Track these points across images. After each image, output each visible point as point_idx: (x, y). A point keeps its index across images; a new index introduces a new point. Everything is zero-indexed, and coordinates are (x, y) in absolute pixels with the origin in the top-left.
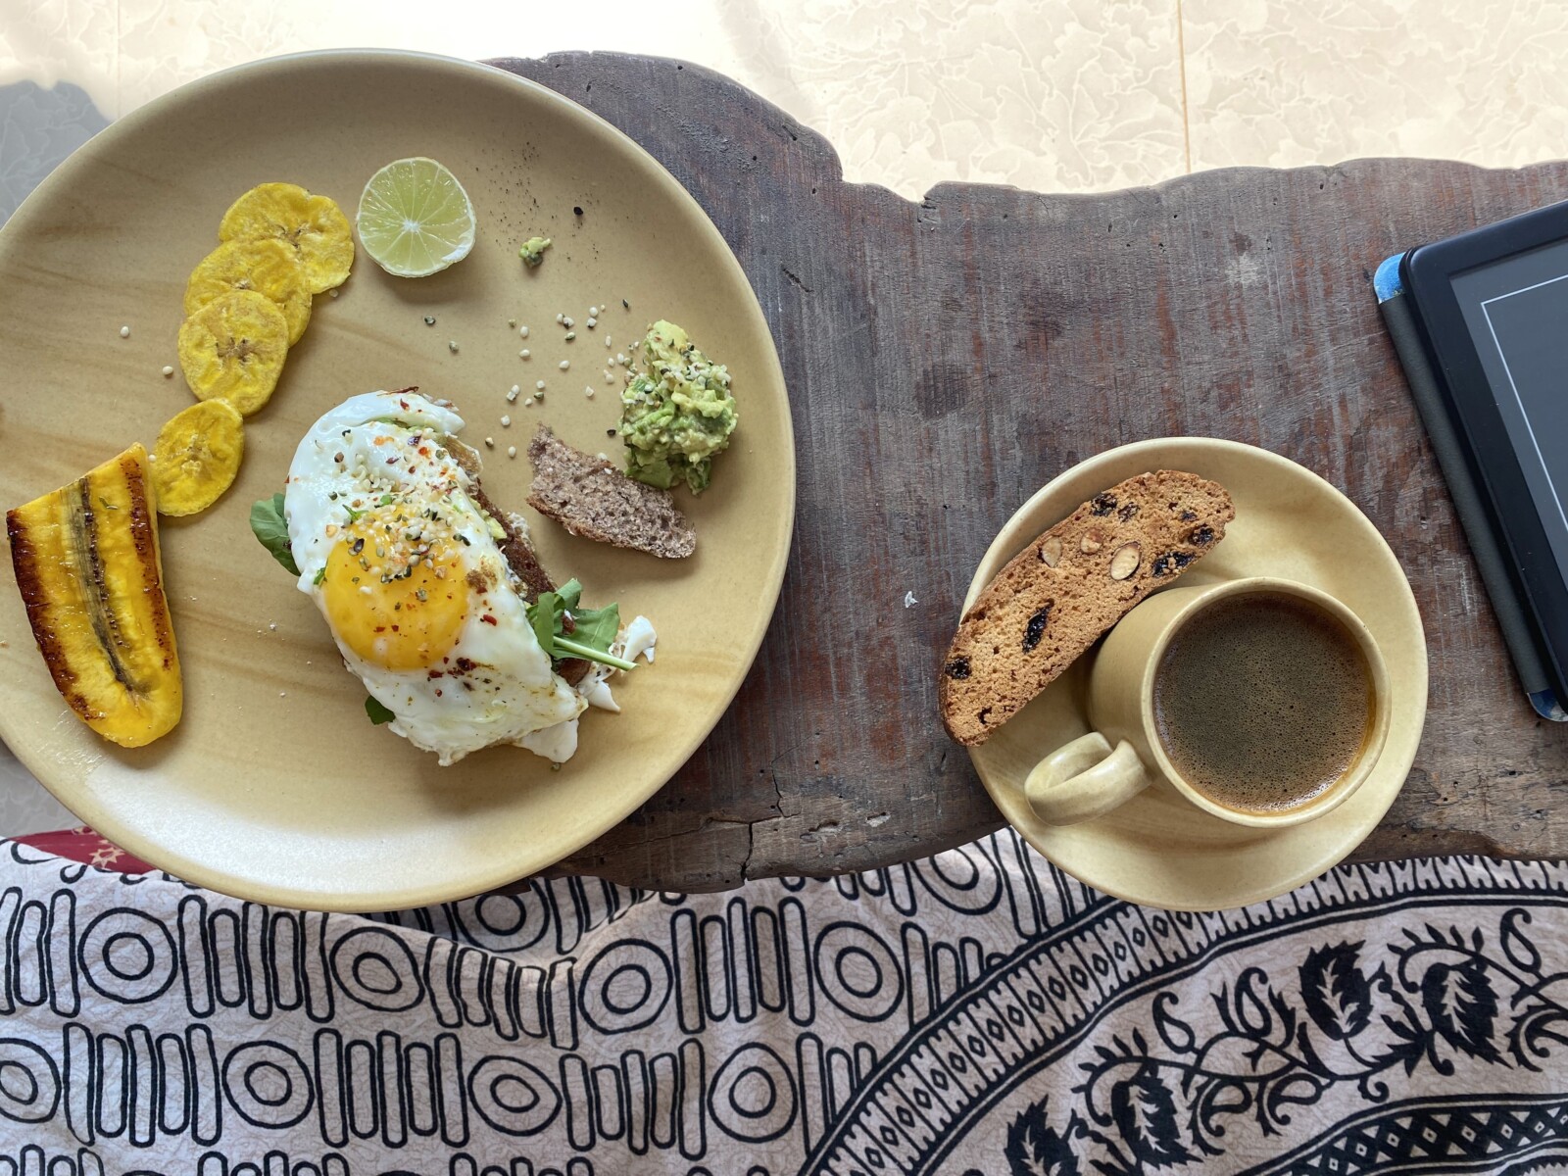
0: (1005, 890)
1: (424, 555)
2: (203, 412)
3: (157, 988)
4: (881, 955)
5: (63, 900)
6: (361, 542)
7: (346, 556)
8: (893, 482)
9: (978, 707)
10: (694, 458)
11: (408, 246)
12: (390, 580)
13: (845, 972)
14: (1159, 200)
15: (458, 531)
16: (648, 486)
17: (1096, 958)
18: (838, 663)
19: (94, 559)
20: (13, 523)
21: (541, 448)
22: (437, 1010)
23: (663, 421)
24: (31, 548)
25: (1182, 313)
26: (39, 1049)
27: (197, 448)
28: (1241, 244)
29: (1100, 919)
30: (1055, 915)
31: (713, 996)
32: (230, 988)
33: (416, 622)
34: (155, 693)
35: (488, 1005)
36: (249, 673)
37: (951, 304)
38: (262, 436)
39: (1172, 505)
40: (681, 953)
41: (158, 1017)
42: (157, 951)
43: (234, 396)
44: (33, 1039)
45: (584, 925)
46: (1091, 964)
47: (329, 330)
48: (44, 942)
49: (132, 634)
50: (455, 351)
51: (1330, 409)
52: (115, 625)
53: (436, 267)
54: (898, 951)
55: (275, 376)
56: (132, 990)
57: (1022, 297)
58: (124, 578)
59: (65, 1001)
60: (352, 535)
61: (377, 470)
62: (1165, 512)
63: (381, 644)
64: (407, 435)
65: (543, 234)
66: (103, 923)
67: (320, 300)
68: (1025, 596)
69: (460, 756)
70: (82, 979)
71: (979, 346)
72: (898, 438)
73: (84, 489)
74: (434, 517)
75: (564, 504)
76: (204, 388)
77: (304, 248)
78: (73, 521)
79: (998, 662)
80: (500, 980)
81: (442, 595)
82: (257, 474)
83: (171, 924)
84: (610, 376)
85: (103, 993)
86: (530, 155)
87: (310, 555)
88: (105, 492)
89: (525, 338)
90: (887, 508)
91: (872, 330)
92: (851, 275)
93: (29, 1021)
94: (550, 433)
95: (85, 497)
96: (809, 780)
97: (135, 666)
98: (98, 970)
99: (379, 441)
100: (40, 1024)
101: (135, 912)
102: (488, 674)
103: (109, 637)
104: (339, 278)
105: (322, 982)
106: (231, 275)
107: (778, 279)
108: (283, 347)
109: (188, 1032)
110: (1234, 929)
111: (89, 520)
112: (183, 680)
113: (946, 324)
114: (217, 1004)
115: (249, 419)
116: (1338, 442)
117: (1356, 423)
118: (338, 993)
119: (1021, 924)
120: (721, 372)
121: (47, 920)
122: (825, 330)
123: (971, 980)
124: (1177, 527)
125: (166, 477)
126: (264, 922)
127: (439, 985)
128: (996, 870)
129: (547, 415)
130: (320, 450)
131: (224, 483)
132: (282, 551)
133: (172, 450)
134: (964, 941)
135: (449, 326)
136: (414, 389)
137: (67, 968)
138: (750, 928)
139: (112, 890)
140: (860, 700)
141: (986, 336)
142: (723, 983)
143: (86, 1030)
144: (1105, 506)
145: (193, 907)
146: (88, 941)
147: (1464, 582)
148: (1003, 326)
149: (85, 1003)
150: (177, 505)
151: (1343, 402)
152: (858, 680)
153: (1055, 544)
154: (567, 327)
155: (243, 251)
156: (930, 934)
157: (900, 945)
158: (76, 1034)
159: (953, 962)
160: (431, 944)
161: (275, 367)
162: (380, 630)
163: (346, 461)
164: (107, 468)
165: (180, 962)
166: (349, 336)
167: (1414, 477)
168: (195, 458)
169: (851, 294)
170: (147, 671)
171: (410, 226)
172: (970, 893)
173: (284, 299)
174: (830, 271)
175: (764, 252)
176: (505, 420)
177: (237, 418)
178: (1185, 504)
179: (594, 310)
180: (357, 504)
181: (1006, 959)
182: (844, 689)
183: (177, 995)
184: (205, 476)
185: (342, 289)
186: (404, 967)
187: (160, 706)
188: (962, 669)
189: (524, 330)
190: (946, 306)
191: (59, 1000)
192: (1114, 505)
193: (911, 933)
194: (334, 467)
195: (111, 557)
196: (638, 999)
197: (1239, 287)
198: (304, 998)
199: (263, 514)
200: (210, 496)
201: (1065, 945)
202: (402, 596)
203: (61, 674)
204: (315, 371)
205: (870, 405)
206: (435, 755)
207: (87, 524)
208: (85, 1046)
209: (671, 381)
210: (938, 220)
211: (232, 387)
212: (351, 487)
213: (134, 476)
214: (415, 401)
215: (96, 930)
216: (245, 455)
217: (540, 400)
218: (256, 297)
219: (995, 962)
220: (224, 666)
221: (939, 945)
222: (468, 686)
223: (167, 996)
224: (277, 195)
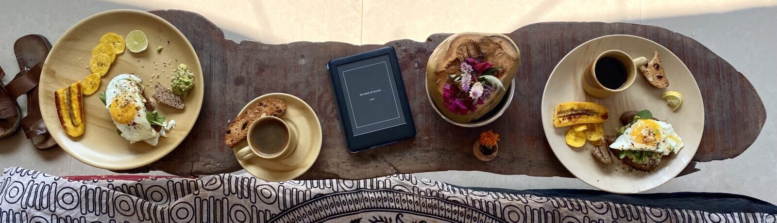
0: (277, 199)
1: (128, 103)
2: (93, 75)
3: (74, 207)
4: (246, 213)
5: (55, 184)
6: (117, 100)
7: (115, 103)
8: (228, 98)
9: (231, 139)
10: (183, 90)
11: (135, 46)
12: (121, 107)
13: (237, 216)
14: (287, 47)
15: (135, 99)
16: (176, 95)
17: (298, 217)
18: (213, 133)
19: (70, 101)
20: (56, 94)
21: (157, 86)
22: (138, 216)
23: (178, 83)
24: (59, 98)
25: (289, 69)
26: (45, 219)
27: (92, 82)
28: (303, 57)
29: (300, 207)
30: (288, 206)
31: (203, 218)
32: (91, 208)
33: (126, 115)
34: (79, 127)
35: (149, 213)
36: (98, 126)
37: (243, 64)
38: (104, 80)
39: (274, 105)
40: (197, 207)
41: (74, 214)
42: (75, 198)
43: (100, 73)
44: (44, 217)
45: (176, 199)
46: (297, 218)
47: (119, 61)
48: (49, 194)
49: (76, 116)
50: (143, 67)
51: (316, 90)
52: (73, 114)
53: (140, 51)
54: (250, 212)
55: (107, 69)
56: (68, 207)
57: (257, 64)
58: (75, 105)
59: (52, 208)
60: (116, 99)
61: (123, 88)
62: (273, 106)
63: (119, 118)
64: (129, 82)
65: (162, 46)
66: (63, 190)
67: (117, 56)
68: (243, 120)
69: (134, 142)
70: (57, 203)
71: (248, 73)
72: (230, 89)
73: (70, 88)
74: (131, 96)
75: (159, 97)
76: (94, 71)
77: (115, 45)
78: (67, 94)
79: (236, 131)
80: (152, 208)
81: (130, 110)
82: (103, 88)
83: (79, 191)
84: (172, 74)
85: (61, 207)
86: (160, 31)
87: (109, 102)
88: (73, 89)
89: (157, 65)
90: (226, 103)
91: (227, 68)
92: (223, 57)
93: (44, 213)
94: (159, 84)
95: (69, 90)
96: (205, 155)
97: (76, 122)
98: (61, 201)
99: (124, 83)
100: (46, 214)
101: (71, 188)
102: (138, 126)
103: (71, 116)
104: (122, 52)
105: (112, 208)
106: (101, 50)
107: (209, 57)
108: (110, 65)
109: (80, 218)
110: (334, 213)
111: (70, 94)
112: (85, 125)
113: (242, 68)
114: (88, 212)
115: (102, 77)
116: (317, 97)
117: (321, 93)
118: (116, 211)
119: (280, 207)
120: (192, 74)
121: (50, 189)
122: (217, 67)
123: (268, 220)
124: (275, 109)
125: (85, 87)
126: (100, 192)
127: (139, 209)
128: (276, 195)
129: (159, 80)
130: (113, 84)
131: (96, 89)
132: (104, 102)
133: (87, 82)
134: (266, 210)
135: (143, 62)
136: (133, 74)
137: (54, 200)
138: (215, 204)
139: (65, 183)
140: (217, 140)
141: (250, 71)
142: (206, 215)
143: (56, 216)
144: (261, 104)
145: (84, 187)
146: (59, 194)
147: (338, 125)
148: (253, 68)
149: (57, 209)
150: (86, 93)
151: (319, 89)
152: (217, 136)
153: (250, 111)
154: (165, 64)
155: (104, 45)
156: (258, 208)
157: (251, 210)
158: (54, 217)
159: (263, 215)
160: (138, 199)
161: (108, 68)
162: (119, 116)
163: (118, 86)
164: (74, 85)
165: (80, 201)
166: (123, 63)
167: (331, 104)
168: (91, 84)
169: (223, 60)
170: (78, 123)
171: (136, 43)
172: (269, 199)
173: (111, 55)
174: (219, 56)
175: (207, 51)
176: (151, 81)
177: (100, 77)
178: (277, 105)
179: (170, 61)
180: (118, 94)
181: (276, 216)
182: (214, 138)
183: (78, 209)
184: (93, 87)
185: (122, 54)
186: (131, 204)
187: (80, 130)
188: (229, 132)
189: (156, 64)
190: (242, 64)
191: (51, 207)
192: (263, 105)
193: (254, 208)
194: (115, 87)
195: (73, 101)
196: (185, 216)
197: (301, 65)
198: (108, 211)
199: (101, 94)
200: (93, 91)
201: (291, 213)
202: (124, 110)
203: (62, 122)
204: (116, 68)
205: (225, 83)
206: (130, 141)
207: (69, 95)
208: (56, 220)
209: (180, 75)
210: (242, 47)
211: (99, 71)
212: (118, 91)
213: (79, 87)
214: (132, 76)
215: (61, 192)
216: (101, 84)
217: (158, 77)
218: (105, 54)
219: (274, 216)
220: (93, 124)
221: (260, 211)
222: (135, 128)
223: (76, 209)
224: (111, 35)
